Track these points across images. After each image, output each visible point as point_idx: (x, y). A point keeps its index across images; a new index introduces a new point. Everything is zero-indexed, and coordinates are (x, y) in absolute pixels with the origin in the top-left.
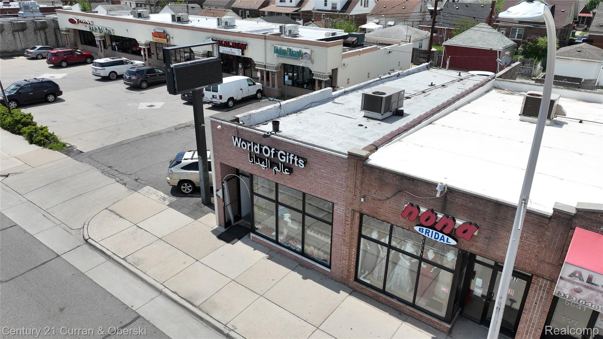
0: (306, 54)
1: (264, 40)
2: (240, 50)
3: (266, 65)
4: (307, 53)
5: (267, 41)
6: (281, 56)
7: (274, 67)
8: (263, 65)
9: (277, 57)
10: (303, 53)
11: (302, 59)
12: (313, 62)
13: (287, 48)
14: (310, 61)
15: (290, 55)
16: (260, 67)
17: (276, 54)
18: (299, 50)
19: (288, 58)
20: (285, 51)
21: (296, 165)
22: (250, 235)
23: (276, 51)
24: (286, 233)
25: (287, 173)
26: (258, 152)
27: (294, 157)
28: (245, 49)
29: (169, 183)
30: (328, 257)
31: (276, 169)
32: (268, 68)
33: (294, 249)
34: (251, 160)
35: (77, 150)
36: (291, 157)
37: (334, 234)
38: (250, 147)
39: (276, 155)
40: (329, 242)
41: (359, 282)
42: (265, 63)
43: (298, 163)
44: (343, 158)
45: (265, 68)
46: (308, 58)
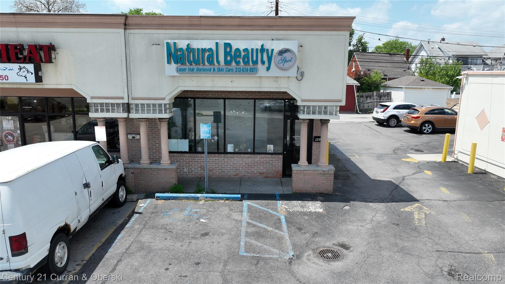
0: (285, 55)
1: (122, 31)
2: (31, 67)
3: (131, 102)
4: (287, 51)
5: (132, 31)
6: (193, 70)
7: (160, 105)
8: (118, 105)
9: (176, 74)
10: (276, 50)
11: (268, 69)
12: (302, 74)
13: (217, 43)
14: (293, 72)
15: (227, 63)
16: (108, 111)
17: (174, 66)
18: (257, 45)
19: (220, 70)
20: (207, 54)
23: (178, 57)
28: (48, 60)
32: (137, 111)
42: (126, 97)
45: (128, 112)
46: (287, 65)
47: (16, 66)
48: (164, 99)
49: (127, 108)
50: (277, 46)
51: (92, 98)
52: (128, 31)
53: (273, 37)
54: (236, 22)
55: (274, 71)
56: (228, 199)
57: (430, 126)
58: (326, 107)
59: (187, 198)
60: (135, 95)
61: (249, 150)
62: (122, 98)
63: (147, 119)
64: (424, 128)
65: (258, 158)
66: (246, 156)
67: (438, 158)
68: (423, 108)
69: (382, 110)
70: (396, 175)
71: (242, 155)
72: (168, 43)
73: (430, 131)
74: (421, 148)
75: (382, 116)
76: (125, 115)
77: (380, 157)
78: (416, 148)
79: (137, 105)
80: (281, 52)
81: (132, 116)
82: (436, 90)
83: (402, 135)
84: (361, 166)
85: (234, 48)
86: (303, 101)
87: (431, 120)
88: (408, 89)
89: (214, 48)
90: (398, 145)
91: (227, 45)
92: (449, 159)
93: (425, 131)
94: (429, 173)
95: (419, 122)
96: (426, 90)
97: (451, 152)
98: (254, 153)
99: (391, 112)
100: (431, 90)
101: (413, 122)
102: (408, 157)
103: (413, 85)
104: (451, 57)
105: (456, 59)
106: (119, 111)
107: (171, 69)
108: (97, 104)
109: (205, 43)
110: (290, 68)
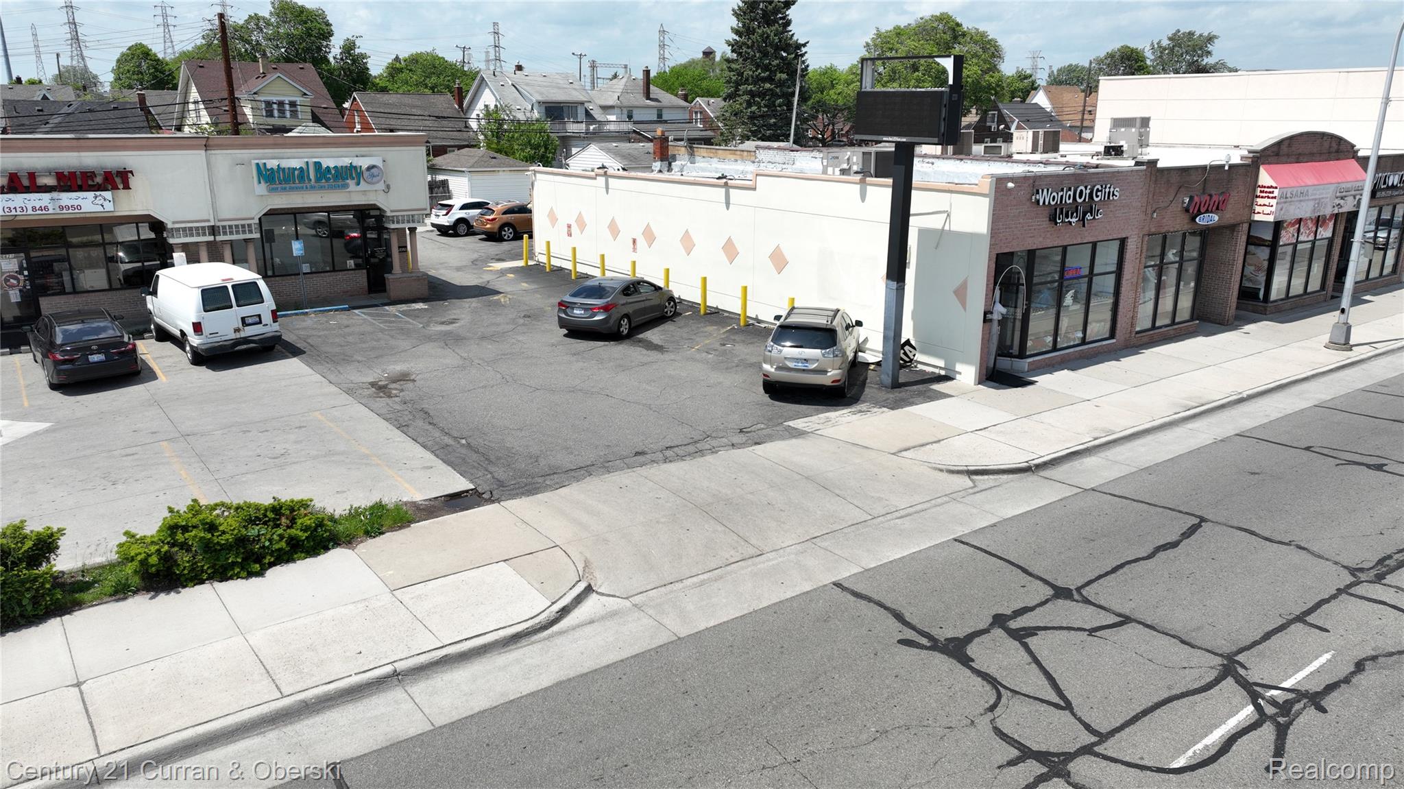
0: (373, 170)
1: (203, 151)
2: (107, 194)
3: (219, 224)
4: (374, 167)
6: (285, 188)
7: (249, 225)
8: (203, 228)
9: (266, 193)
10: (365, 167)
11: (358, 184)
12: (388, 187)
13: (307, 163)
14: (381, 186)
15: (318, 180)
16: (192, 235)
17: (263, 186)
18: (346, 162)
19: (313, 188)
20: (296, 172)
21: (1111, 198)
22: (1025, 364)
23: (269, 177)
24: (1066, 325)
25: (1100, 216)
26: (1071, 201)
27: (1110, 188)
28: (127, 187)
29: (838, 381)
30: (1108, 325)
31: (1089, 217)
32: (225, 233)
33: (1072, 343)
34: (1059, 219)
35: (430, 500)
36: (1107, 190)
37: (1124, 282)
38: (1062, 196)
39: (1091, 194)
40: (1110, 301)
41: (1138, 333)
42: (212, 220)
43: (1113, 195)
44: (1141, 171)
45: (214, 235)
46: (375, 179)
47: (90, 195)
48: (253, 219)
49: (213, 230)
50: (364, 163)
51: (174, 223)
52: (209, 152)
53: (358, 154)
54: (320, 141)
55: (363, 186)
56: (336, 310)
57: (511, 230)
58: (413, 216)
59: (296, 314)
60: (221, 217)
61: (328, 269)
62: (209, 221)
63: (231, 242)
64: (503, 233)
65: (340, 276)
66: (326, 274)
67: (521, 263)
68: (499, 206)
69: (445, 212)
70: (481, 281)
71: (322, 274)
72: (258, 164)
73: (511, 236)
74: (503, 257)
75: (445, 221)
76: (211, 238)
77: (458, 269)
78: (497, 257)
79: (224, 227)
80: (370, 168)
81: (219, 238)
82: (516, 173)
83: (478, 245)
84: (444, 279)
85: (324, 166)
86: (392, 211)
87: (510, 221)
88: (473, 174)
89: (304, 167)
90: (475, 256)
91: (318, 165)
92: (531, 263)
93: (506, 238)
94: (512, 275)
95: (497, 226)
96: (501, 173)
97: (531, 254)
98: (334, 270)
99: (457, 214)
100: (509, 173)
101: (488, 226)
102: (490, 266)
103: (480, 167)
104: (536, 106)
105: (543, 110)
106: (204, 234)
107: (262, 189)
108: (178, 230)
109: (294, 161)
110: (378, 182)
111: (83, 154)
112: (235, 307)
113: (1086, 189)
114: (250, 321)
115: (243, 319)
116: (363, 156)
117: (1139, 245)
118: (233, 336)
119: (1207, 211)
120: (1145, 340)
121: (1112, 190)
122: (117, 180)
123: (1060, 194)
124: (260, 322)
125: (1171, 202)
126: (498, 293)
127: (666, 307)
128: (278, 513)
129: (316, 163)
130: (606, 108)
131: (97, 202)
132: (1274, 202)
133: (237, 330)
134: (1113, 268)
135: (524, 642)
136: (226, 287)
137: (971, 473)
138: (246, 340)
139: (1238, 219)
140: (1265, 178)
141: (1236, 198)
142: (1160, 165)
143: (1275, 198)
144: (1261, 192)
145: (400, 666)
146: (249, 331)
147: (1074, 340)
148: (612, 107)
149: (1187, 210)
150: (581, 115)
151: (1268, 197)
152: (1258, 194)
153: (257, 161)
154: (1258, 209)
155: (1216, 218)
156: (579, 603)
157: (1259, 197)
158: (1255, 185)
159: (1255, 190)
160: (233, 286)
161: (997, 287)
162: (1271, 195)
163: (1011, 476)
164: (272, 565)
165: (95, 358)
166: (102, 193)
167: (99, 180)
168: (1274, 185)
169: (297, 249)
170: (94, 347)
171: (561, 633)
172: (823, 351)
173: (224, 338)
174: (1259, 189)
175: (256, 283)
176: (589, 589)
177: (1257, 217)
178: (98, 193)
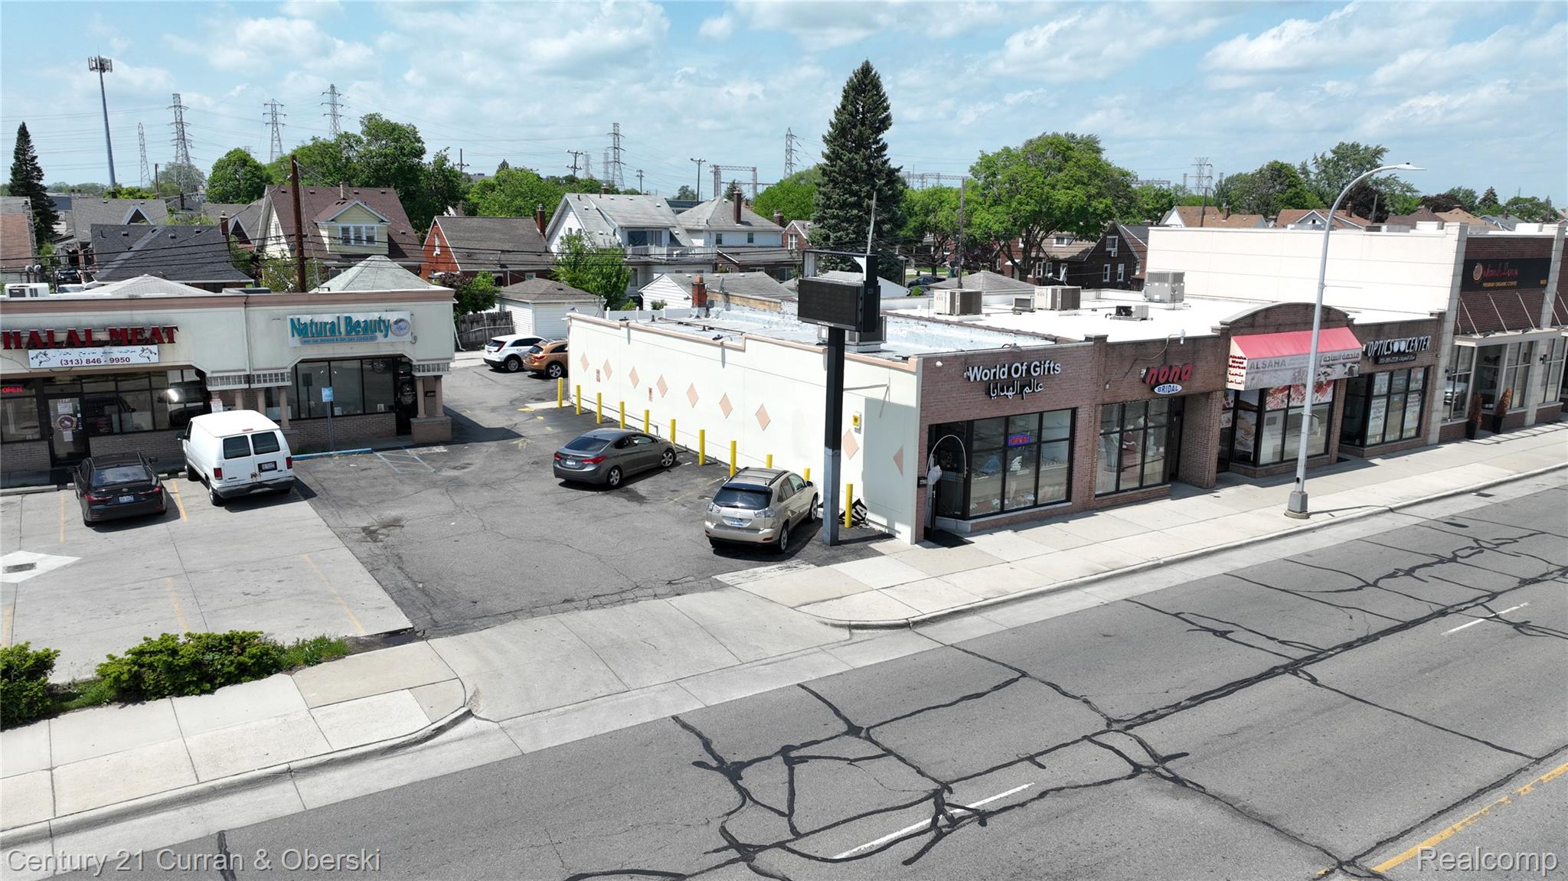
0: (400, 324)
1: (243, 309)
2: (153, 348)
3: (254, 373)
4: (401, 320)
5: (252, 308)
6: (317, 341)
7: (282, 374)
8: (239, 377)
9: (299, 345)
10: (392, 321)
11: (386, 336)
12: (415, 338)
13: (338, 318)
14: (408, 338)
15: (348, 333)
16: (229, 383)
17: (297, 338)
18: (375, 316)
19: (343, 340)
20: (328, 326)
21: (1052, 373)
22: (968, 525)
23: (301, 330)
24: (1014, 489)
25: (1039, 389)
26: (1006, 376)
27: (1049, 364)
28: (172, 341)
29: (771, 539)
30: (1064, 488)
31: (1027, 390)
32: (259, 382)
33: (1023, 506)
34: (994, 393)
35: (371, 636)
36: (1047, 366)
37: (1077, 448)
38: (995, 373)
39: (1028, 371)
40: (1066, 465)
41: (1097, 496)
42: (248, 370)
43: (1054, 369)
44: (1088, 346)
45: (249, 383)
46: (402, 332)
47: (138, 348)
48: (286, 368)
49: (249, 379)
50: (392, 317)
51: (213, 372)
52: (248, 309)
53: (388, 310)
54: (352, 297)
55: (391, 338)
56: (360, 453)
57: (559, 368)
58: (438, 365)
59: (321, 456)
60: (256, 367)
61: (359, 412)
62: (245, 370)
63: (265, 390)
64: (551, 371)
65: (369, 419)
66: (356, 417)
67: (554, 405)
68: (548, 344)
69: (496, 348)
70: (510, 423)
71: (353, 417)
72: (292, 320)
73: (559, 374)
74: (543, 397)
75: (497, 356)
76: (247, 386)
77: (494, 410)
78: (538, 397)
79: (259, 376)
80: (396, 322)
81: (254, 386)
82: (582, 305)
83: (525, 383)
84: (474, 420)
85: (354, 320)
86: (418, 361)
87: (558, 359)
88: (538, 306)
89: (336, 321)
90: (517, 395)
91: (348, 319)
92: (565, 404)
93: (553, 375)
94: (542, 418)
95: (545, 363)
96: (566, 305)
97: (566, 396)
98: (364, 414)
99: (508, 350)
100: (574, 305)
101: (536, 364)
102: (526, 407)
103: (546, 299)
104: (618, 230)
105: (626, 236)
106: (240, 383)
107: (296, 341)
108: (216, 378)
109: (327, 316)
110: (405, 334)
111: (134, 312)
112: (253, 455)
113: (1022, 365)
114: (266, 467)
115: (260, 466)
116: (392, 311)
117: (1092, 414)
118: (249, 480)
119: (1167, 382)
120: (1108, 503)
121: (1052, 365)
122: (162, 335)
123: (993, 371)
124: (276, 469)
125: (1127, 373)
126: (518, 436)
127: (664, 458)
128: (232, 643)
129: (346, 318)
130: (691, 232)
131: (144, 354)
132: (1243, 372)
133: (254, 475)
134: (1067, 435)
135: (400, 752)
136: (246, 437)
137: (851, 627)
138: (261, 485)
139: (1211, 388)
140: (1235, 349)
141: (1206, 368)
142: (1109, 340)
143: (1244, 368)
144: (1233, 362)
145: (293, 765)
146: (265, 477)
147: (1025, 503)
148: (701, 231)
149: (1144, 381)
150: (665, 238)
151: (1239, 367)
152: (1231, 363)
153: (291, 317)
154: (1231, 378)
155: (1179, 388)
156: (456, 724)
157: (1231, 366)
158: (1227, 356)
159: (1228, 360)
160: (253, 436)
161: (931, 455)
162: (1241, 366)
163: (888, 631)
164: (222, 685)
165: (125, 499)
166: (151, 347)
167: (147, 334)
168: (1244, 356)
169: (326, 396)
170: (125, 490)
171: (431, 747)
172: (756, 512)
173: (241, 483)
174: (1231, 359)
175: (273, 433)
176: (469, 714)
177: (1230, 386)
178: (145, 347)
